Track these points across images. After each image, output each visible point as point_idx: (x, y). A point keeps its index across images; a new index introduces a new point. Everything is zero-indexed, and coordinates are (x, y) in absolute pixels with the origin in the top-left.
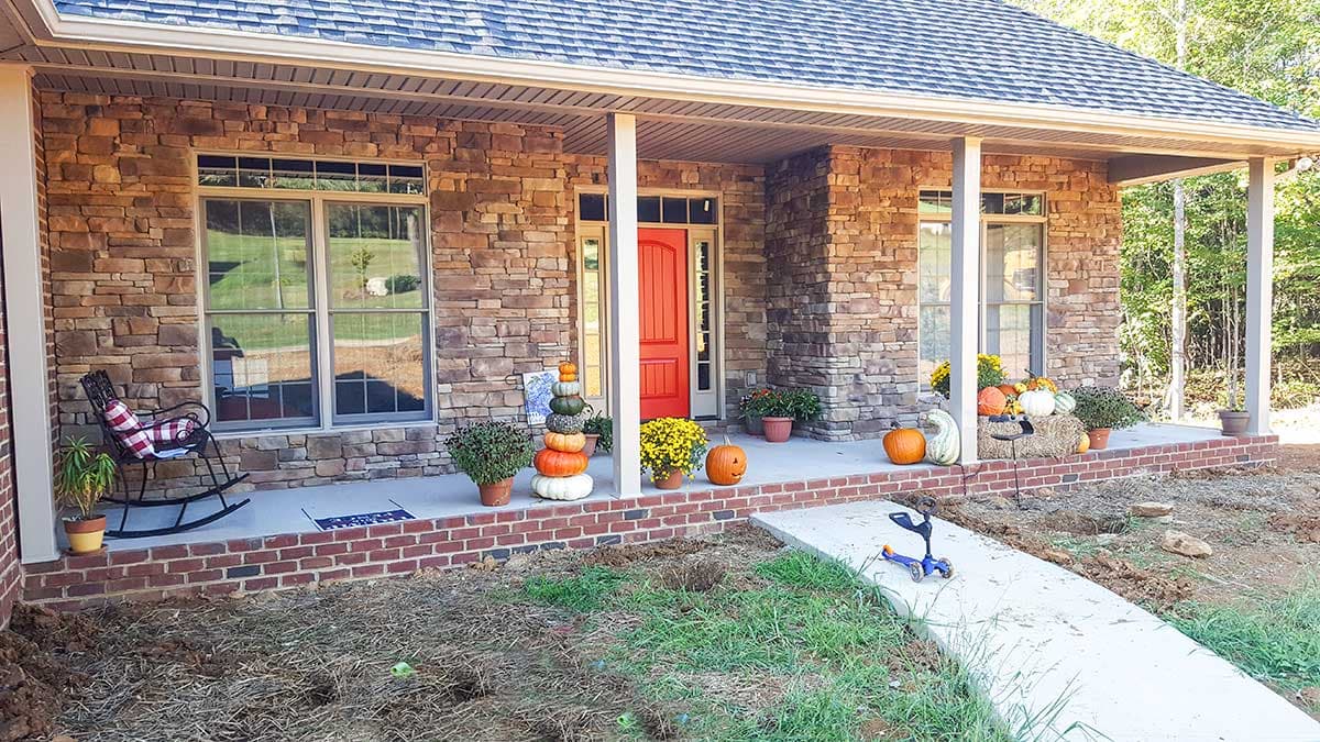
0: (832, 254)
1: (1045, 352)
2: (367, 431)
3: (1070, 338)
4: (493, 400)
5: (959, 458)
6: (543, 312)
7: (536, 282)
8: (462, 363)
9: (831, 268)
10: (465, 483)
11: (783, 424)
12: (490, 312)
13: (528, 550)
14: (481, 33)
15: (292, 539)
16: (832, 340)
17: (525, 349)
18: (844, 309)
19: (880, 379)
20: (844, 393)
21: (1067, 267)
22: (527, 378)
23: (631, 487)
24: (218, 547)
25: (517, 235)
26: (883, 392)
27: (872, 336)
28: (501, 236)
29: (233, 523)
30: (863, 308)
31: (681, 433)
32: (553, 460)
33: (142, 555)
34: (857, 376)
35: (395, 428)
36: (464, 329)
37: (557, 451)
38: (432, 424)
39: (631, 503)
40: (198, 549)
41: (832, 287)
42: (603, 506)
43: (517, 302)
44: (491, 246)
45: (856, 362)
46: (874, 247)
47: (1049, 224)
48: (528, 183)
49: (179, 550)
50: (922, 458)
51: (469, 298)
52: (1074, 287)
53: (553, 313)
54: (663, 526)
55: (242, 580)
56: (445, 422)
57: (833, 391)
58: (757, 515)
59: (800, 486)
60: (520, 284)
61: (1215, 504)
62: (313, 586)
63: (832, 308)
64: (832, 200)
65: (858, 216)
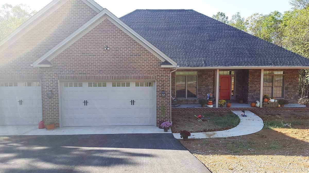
0: (249, 80)
1: (284, 93)
2: (190, 99)
3: (289, 92)
4: (203, 97)
5: (260, 106)
6: (209, 87)
7: (209, 84)
8: (200, 92)
9: (249, 82)
10: (200, 105)
11: (242, 101)
12: (203, 87)
13: (206, 112)
14: (204, 64)
15: (185, 108)
16: (249, 91)
17: (207, 91)
18: (250, 87)
19: (256, 96)
20: (250, 98)
21: (289, 81)
22: (207, 94)
23: (217, 107)
24: (179, 108)
25: (207, 79)
26: (257, 98)
27: (255, 91)
28: (205, 79)
29: (180, 107)
30: (254, 87)
31: (223, 101)
32: (209, 103)
33: (174, 108)
34: (252, 96)
35: (193, 99)
36: (201, 89)
37: (209, 102)
38: (197, 99)
39: (217, 108)
40: (178, 108)
41: (249, 84)
42: (214, 108)
43: (207, 86)
44: (204, 80)
45: (252, 94)
46: (256, 79)
47: (286, 75)
48: (209, 73)
49: (176, 108)
50: (255, 106)
51: (202, 85)
52: (290, 84)
53: (211, 87)
54: (220, 111)
55: (181, 111)
56: (198, 99)
57: (249, 97)
58: (232, 111)
59: (237, 108)
60: (207, 84)
61: (294, 115)
62: (187, 112)
63: (249, 87)
64: (249, 73)
65: (253, 75)
